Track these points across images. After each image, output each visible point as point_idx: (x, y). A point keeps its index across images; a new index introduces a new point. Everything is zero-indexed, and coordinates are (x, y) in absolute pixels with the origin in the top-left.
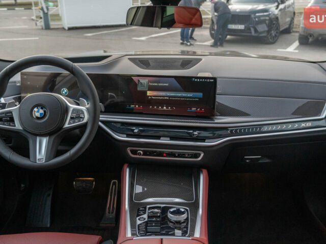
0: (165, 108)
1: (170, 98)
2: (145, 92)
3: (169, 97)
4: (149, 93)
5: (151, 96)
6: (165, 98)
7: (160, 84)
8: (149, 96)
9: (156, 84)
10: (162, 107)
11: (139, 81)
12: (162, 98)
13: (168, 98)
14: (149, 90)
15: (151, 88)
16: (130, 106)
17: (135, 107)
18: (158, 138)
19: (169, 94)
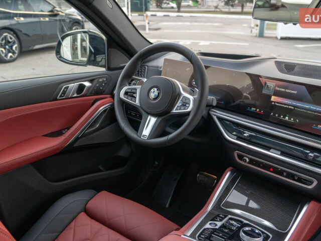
0: (287, 118)
1: (296, 109)
2: (270, 97)
3: (295, 107)
4: (273, 98)
5: (275, 102)
6: (290, 107)
7: (287, 91)
8: (272, 102)
9: (283, 90)
10: (284, 117)
11: (266, 83)
12: (286, 106)
13: (293, 108)
14: (274, 95)
15: (277, 94)
16: (250, 109)
17: (256, 110)
18: (268, 149)
19: (295, 103)
